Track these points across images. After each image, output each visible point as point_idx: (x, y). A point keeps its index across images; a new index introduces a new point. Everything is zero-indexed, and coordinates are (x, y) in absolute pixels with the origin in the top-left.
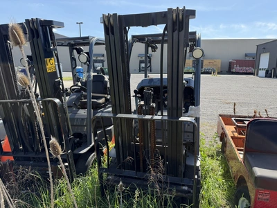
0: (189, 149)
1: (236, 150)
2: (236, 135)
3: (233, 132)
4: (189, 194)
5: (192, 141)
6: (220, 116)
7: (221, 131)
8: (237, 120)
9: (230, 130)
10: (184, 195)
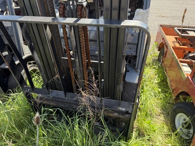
0: (130, 62)
1: (179, 62)
2: (177, 45)
3: (174, 42)
4: (127, 116)
5: (134, 54)
6: (161, 26)
7: (161, 41)
8: (179, 30)
9: (171, 40)
10: (121, 116)
